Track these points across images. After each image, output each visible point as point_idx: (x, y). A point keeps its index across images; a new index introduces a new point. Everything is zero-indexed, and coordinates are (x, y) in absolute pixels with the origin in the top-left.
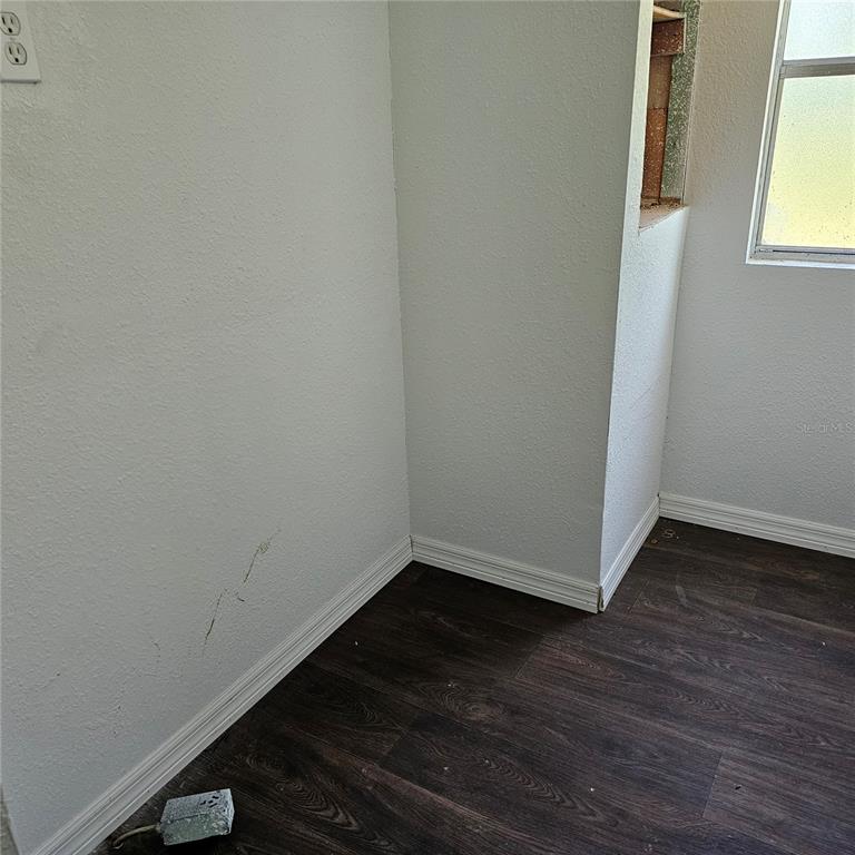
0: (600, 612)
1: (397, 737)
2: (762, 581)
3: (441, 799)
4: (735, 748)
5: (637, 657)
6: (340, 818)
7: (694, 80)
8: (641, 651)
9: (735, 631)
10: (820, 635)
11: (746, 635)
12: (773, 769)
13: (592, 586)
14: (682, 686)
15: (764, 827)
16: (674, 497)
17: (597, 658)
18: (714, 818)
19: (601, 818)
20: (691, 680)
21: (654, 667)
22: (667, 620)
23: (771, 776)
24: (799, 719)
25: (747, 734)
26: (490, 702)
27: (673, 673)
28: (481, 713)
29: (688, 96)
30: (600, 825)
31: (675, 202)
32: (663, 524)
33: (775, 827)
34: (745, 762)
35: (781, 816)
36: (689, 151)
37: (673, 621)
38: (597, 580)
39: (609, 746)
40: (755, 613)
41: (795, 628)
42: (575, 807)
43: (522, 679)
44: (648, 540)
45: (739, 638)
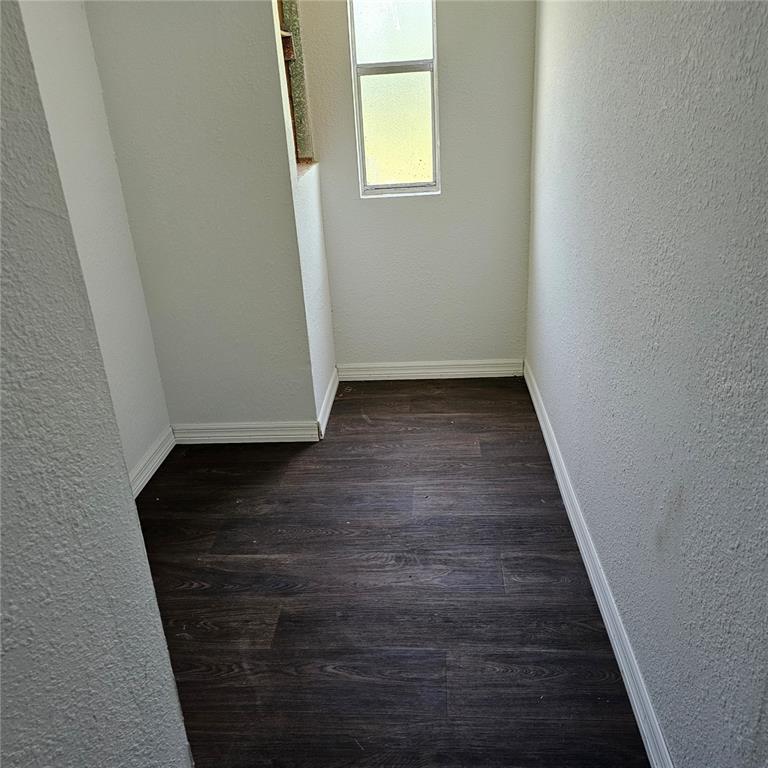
0: (321, 440)
1: (214, 537)
2: (412, 401)
3: (258, 556)
4: (420, 481)
5: (352, 456)
6: (196, 585)
7: (305, 77)
8: (353, 452)
9: (403, 429)
10: (449, 419)
11: (410, 429)
12: (443, 484)
13: (312, 423)
14: (382, 462)
15: (444, 510)
16: (346, 366)
17: (328, 463)
18: (418, 513)
19: (357, 533)
20: (386, 458)
21: (363, 458)
22: (362, 433)
23: (442, 487)
24: (449, 459)
25: (424, 473)
26: (268, 502)
27: (375, 457)
28: (265, 509)
29: (303, 88)
30: (358, 536)
31: (309, 161)
32: (343, 385)
33: (450, 508)
34: (427, 485)
35: (451, 502)
36: (311, 125)
37: (367, 433)
38: (315, 418)
39: (350, 500)
40: (411, 417)
41: (434, 419)
42: (341, 533)
43: (285, 485)
44: (337, 395)
45: (406, 431)
